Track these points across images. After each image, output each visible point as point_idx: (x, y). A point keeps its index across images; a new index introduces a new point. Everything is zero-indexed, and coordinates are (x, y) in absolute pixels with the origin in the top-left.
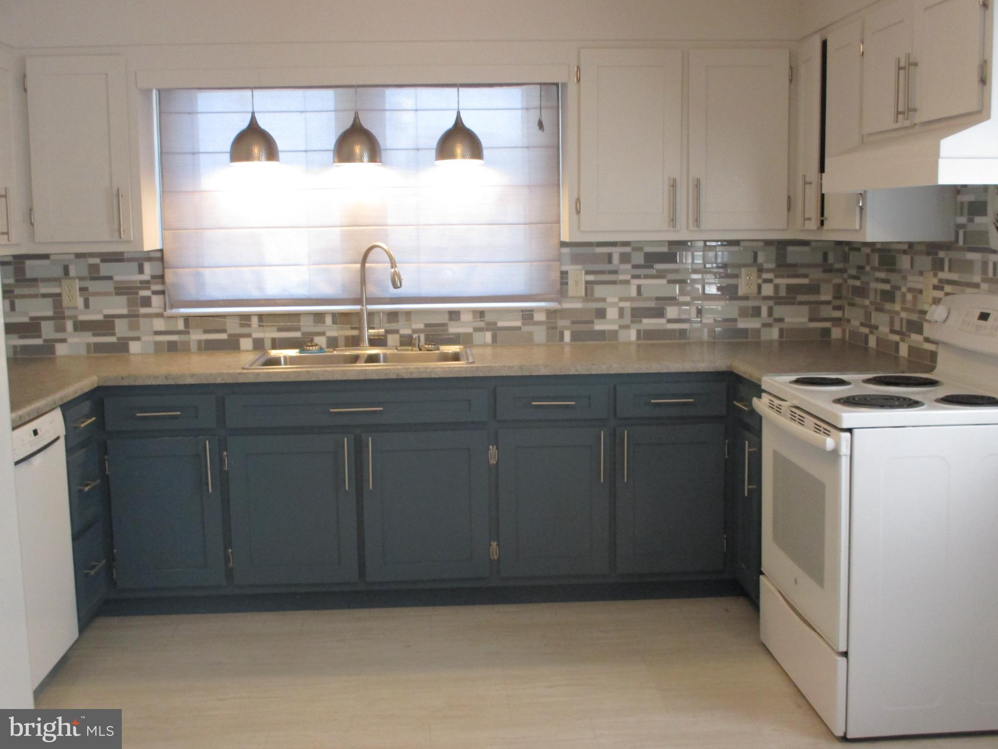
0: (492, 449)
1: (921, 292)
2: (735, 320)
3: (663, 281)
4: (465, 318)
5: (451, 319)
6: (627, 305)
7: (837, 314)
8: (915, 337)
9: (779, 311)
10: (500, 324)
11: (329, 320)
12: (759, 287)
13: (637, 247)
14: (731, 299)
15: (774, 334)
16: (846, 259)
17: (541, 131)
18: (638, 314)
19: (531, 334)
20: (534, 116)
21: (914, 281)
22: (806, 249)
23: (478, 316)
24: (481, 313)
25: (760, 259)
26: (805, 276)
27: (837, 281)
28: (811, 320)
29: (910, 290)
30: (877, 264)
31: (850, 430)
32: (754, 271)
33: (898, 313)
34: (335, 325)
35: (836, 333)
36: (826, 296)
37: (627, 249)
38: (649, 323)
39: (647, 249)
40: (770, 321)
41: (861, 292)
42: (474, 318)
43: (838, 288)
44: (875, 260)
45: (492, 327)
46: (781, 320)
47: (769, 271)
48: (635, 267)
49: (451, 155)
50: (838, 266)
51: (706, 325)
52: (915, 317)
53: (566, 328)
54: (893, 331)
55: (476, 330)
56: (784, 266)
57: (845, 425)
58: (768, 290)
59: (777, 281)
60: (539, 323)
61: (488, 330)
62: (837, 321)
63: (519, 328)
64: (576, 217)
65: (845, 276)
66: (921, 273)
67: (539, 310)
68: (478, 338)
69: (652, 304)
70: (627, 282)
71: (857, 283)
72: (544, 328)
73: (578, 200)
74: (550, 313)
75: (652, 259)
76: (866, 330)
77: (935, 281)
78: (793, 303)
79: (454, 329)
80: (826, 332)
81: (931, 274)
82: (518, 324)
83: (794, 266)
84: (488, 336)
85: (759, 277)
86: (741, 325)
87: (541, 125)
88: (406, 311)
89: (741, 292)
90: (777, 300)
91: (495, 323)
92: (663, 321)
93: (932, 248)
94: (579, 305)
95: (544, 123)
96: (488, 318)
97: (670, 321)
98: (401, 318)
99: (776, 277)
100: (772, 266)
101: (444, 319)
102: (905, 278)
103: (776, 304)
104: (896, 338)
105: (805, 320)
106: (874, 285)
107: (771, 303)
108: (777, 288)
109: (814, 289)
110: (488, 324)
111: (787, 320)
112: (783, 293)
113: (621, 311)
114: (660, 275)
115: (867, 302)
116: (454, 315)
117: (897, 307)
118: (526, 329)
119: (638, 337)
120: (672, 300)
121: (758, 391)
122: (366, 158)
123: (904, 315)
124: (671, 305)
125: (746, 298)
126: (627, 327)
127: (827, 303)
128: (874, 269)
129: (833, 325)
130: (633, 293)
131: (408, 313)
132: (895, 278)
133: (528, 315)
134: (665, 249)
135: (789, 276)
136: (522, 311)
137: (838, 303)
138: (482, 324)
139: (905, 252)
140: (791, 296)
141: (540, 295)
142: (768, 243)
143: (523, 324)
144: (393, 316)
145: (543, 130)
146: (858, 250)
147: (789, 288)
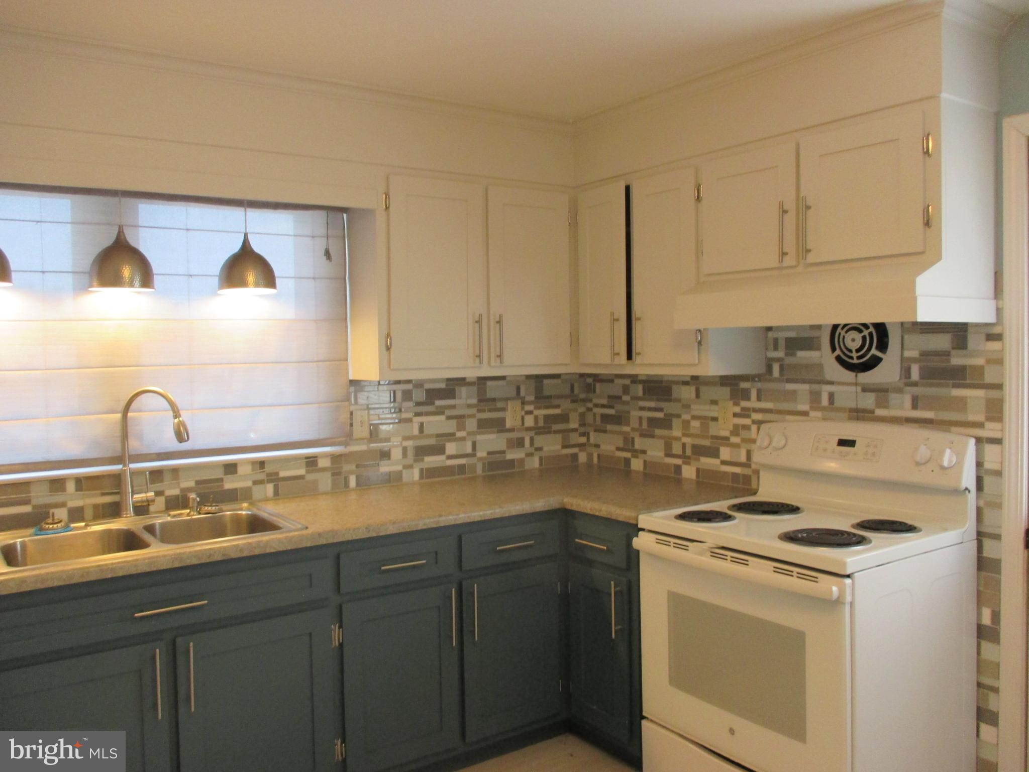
0: (335, 628)
1: (715, 419)
2: (504, 452)
3: (443, 418)
4: (241, 470)
5: (226, 473)
6: (409, 444)
7: (583, 440)
8: (708, 462)
9: (540, 440)
10: (283, 474)
11: (71, 487)
12: (523, 418)
13: (419, 385)
14: (499, 431)
15: (534, 463)
16: (590, 389)
17: (329, 261)
18: (421, 452)
19: (315, 482)
20: (321, 244)
21: (713, 411)
22: (558, 381)
23: (258, 465)
24: (262, 464)
25: (523, 393)
26: (557, 407)
27: (582, 409)
28: (564, 447)
29: (694, 417)
30: (640, 394)
32: (519, 402)
33: (677, 439)
34: (79, 493)
35: (583, 458)
36: (574, 424)
37: (409, 387)
38: (431, 461)
39: (427, 386)
40: (532, 450)
41: (619, 419)
42: (253, 470)
43: (582, 415)
44: (639, 390)
45: (273, 478)
46: (539, 449)
47: (530, 403)
48: (418, 404)
49: (243, 283)
50: (582, 396)
51: (480, 459)
52: (706, 443)
53: (352, 473)
54: (669, 455)
55: (255, 483)
56: (542, 399)
58: (529, 421)
59: (536, 412)
60: (323, 470)
61: (269, 481)
62: (581, 446)
63: (301, 477)
65: (590, 405)
66: (714, 402)
67: (325, 455)
68: (257, 492)
69: (432, 441)
70: (410, 420)
71: (611, 412)
72: (328, 475)
73: (388, 335)
74: (336, 459)
75: (433, 395)
76: (627, 455)
77: (737, 410)
78: (549, 432)
79: (230, 484)
80: (575, 457)
81: (731, 403)
82: (302, 472)
83: (549, 397)
84: (270, 488)
85: (523, 409)
86: (510, 456)
87: (328, 254)
88: (172, 468)
89: (509, 424)
90: (539, 430)
91: (277, 474)
92: (442, 458)
93: (726, 381)
94: (363, 447)
95: (331, 251)
96: (268, 469)
97: (450, 457)
98: (167, 476)
99: (536, 408)
100: (532, 398)
101: (219, 474)
102: (687, 407)
103: (536, 434)
104: (678, 462)
105: (559, 447)
106: (635, 414)
107: (532, 433)
108: (536, 418)
109: (564, 418)
110: (268, 475)
111: (545, 449)
112: (541, 423)
113: (405, 450)
114: (440, 412)
115: (626, 429)
116: (231, 468)
117: (676, 432)
118: (310, 477)
119: (421, 477)
120: (450, 436)
122: (137, 283)
123: (688, 440)
124: (449, 441)
125: (512, 430)
126: (410, 467)
127: (575, 430)
128: (638, 398)
129: (580, 450)
130: (416, 431)
131: (175, 471)
132: (669, 407)
133: (311, 462)
134: (442, 386)
135: (547, 407)
136: (307, 458)
137: (582, 430)
138: (262, 476)
139: (686, 383)
140: (546, 427)
141: (328, 439)
142: (528, 377)
143: (307, 472)
144: (156, 475)
145: (331, 261)
146: (612, 381)
147: (547, 418)
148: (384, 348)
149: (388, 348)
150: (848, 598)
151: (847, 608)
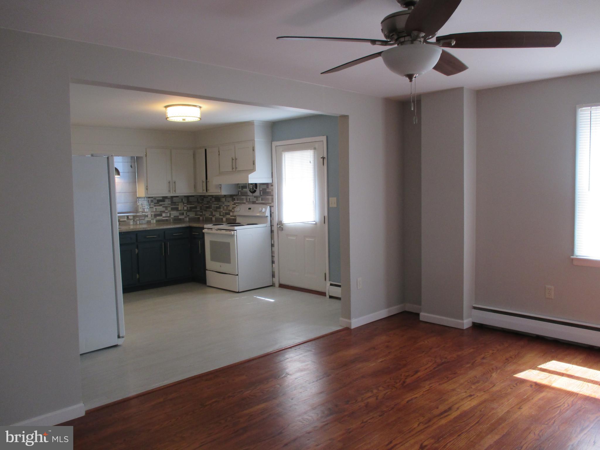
0: (136, 250)
1: (229, 206)
2: (178, 216)
3: (161, 207)
6: (153, 213)
7: (201, 214)
8: (228, 216)
9: (188, 213)
12: (184, 207)
13: (155, 198)
14: (177, 211)
15: (187, 219)
16: (203, 200)
17: (132, 168)
18: (156, 216)
19: (129, 222)
20: (130, 164)
21: (228, 204)
22: (194, 197)
25: (183, 201)
26: (193, 205)
27: (201, 205)
28: (196, 215)
29: (225, 206)
30: (214, 200)
31: (236, 230)
32: (182, 204)
33: (222, 211)
35: (201, 218)
36: (198, 209)
37: (152, 199)
38: (158, 218)
39: (157, 199)
40: (186, 216)
41: (209, 207)
43: (201, 207)
44: (214, 199)
46: (188, 216)
47: (186, 203)
48: (155, 203)
50: (201, 202)
51: (172, 218)
52: (227, 212)
54: (220, 215)
56: (189, 202)
57: (235, 229)
58: (185, 208)
59: (187, 206)
60: (131, 219)
62: (201, 215)
63: (125, 221)
64: (146, 191)
65: (203, 204)
66: (229, 202)
67: (130, 216)
69: (159, 213)
70: (152, 207)
71: (208, 205)
73: (147, 186)
74: (134, 216)
75: (159, 201)
76: (211, 216)
77: (233, 203)
78: (191, 211)
80: (199, 218)
81: (232, 202)
83: (191, 202)
85: (183, 205)
86: (180, 217)
87: (131, 166)
89: (179, 209)
90: (188, 211)
92: (162, 217)
93: (231, 196)
94: (141, 214)
95: (132, 166)
97: (164, 217)
99: (187, 205)
100: (186, 202)
102: (224, 203)
103: (187, 212)
104: (222, 217)
105: (194, 215)
106: (213, 206)
107: (186, 211)
108: (187, 207)
109: (196, 208)
111: (190, 216)
112: (189, 209)
113: (152, 215)
114: (161, 205)
115: (211, 210)
117: (222, 210)
119: (156, 222)
120: (164, 212)
121: (203, 228)
123: (224, 211)
124: (163, 213)
125: (180, 210)
126: (153, 219)
127: (199, 211)
128: (213, 202)
129: (201, 216)
130: (155, 210)
132: (220, 203)
133: (128, 217)
134: (161, 199)
135: (190, 205)
137: (201, 211)
139: (223, 197)
140: (190, 210)
141: (132, 211)
142: (185, 196)
143: (127, 220)
146: (207, 197)
147: (190, 207)
148: (146, 189)
149: (147, 189)
150: (235, 234)
151: (236, 236)
